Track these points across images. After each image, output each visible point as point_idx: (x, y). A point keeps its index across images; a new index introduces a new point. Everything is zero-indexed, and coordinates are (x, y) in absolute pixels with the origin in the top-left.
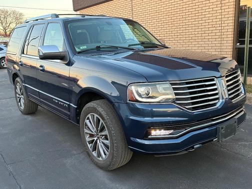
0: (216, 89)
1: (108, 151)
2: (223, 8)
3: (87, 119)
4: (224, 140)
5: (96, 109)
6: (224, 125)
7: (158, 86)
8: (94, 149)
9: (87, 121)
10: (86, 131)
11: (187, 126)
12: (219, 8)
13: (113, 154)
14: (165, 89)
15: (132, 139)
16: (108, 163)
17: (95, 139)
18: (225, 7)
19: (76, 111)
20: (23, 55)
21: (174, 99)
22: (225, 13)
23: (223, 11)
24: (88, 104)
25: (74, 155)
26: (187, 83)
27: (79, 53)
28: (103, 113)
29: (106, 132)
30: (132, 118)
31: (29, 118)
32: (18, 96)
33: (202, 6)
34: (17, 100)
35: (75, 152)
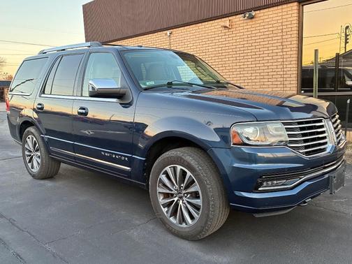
0: (324, 132)
1: (198, 214)
2: (284, 50)
3: (163, 174)
4: (336, 191)
5: (181, 158)
6: (335, 174)
7: (268, 126)
8: (174, 214)
9: (163, 177)
10: (160, 190)
11: (302, 174)
12: (280, 50)
13: (208, 216)
14: (276, 129)
15: (237, 193)
16: (199, 229)
17: (176, 199)
18: (286, 50)
19: (144, 164)
20: (42, 95)
21: (287, 141)
22: (287, 56)
23: (284, 53)
24: (167, 153)
25: (139, 225)
26: (299, 123)
27: (146, 89)
28: (193, 163)
29: (196, 188)
30: (236, 165)
31: (48, 183)
32: (27, 153)
33: (260, 47)
34: (24, 159)
35: (138, 222)
